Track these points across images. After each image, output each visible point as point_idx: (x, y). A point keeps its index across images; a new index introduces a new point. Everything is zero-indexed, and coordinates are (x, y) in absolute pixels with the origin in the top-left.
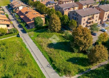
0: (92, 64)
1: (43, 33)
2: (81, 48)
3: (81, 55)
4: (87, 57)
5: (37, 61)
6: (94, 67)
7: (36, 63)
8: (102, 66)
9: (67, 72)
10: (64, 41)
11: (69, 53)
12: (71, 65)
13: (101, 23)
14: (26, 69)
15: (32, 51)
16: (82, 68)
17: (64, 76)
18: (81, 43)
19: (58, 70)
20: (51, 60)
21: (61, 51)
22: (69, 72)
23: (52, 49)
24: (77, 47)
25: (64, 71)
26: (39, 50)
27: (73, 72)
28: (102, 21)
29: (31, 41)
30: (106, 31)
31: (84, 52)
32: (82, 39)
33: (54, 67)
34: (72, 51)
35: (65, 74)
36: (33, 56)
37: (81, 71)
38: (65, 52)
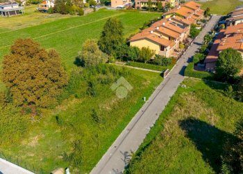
1: (214, 91)
15: (144, 112)
23: (180, 133)
26: (158, 117)
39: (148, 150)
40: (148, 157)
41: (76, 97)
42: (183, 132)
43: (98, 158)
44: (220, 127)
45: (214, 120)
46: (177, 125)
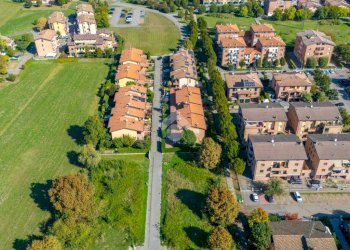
2: (213, 219)
5: (148, 212)
7: (145, 214)
9: (171, 243)
11: (196, 218)
14: (129, 220)
17: (165, 246)
19: (163, 237)
20: (164, 221)
21: (187, 211)
23: (178, 202)
24: (209, 216)
25: (169, 241)
26: (161, 195)
29: (160, 172)
33: (161, 232)
34: (201, 217)
35: (168, 245)
36: (148, 202)
38: (193, 215)
39: (167, 220)
40: (169, 223)
41: (102, 198)
42: (179, 201)
43: (143, 233)
44: (196, 190)
45: (191, 187)
46: (174, 197)
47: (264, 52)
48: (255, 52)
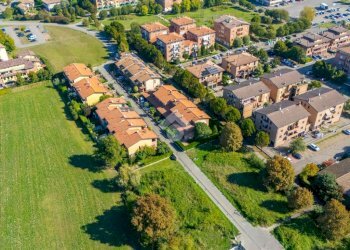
0: (292, 209)
1: (213, 153)
2: (278, 188)
3: (278, 197)
4: (286, 200)
5: (218, 205)
6: (295, 215)
7: (217, 208)
8: (305, 213)
9: (261, 221)
10: (250, 171)
12: (266, 213)
13: (310, 129)
16: (280, 215)
17: (258, 226)
18: (278, 180)
19: (251, 220)
20: (239, 206)
21: (249, 191)
22: (265, 222)
24: (273, 186)
25: (259, 220)
26: (215, 187)
27: (269, 222)
28: (312, 126)
30: (318, 149)
31: (282, 193)
32: (279, 176)
33: (244, 215)
34: (265, 191)
35: (260, 224)
36: (210, 197)
37: (280, 220)
42: (236, 185)
46: (228, 184)
47: (200, 42)
48: (192, 43)
